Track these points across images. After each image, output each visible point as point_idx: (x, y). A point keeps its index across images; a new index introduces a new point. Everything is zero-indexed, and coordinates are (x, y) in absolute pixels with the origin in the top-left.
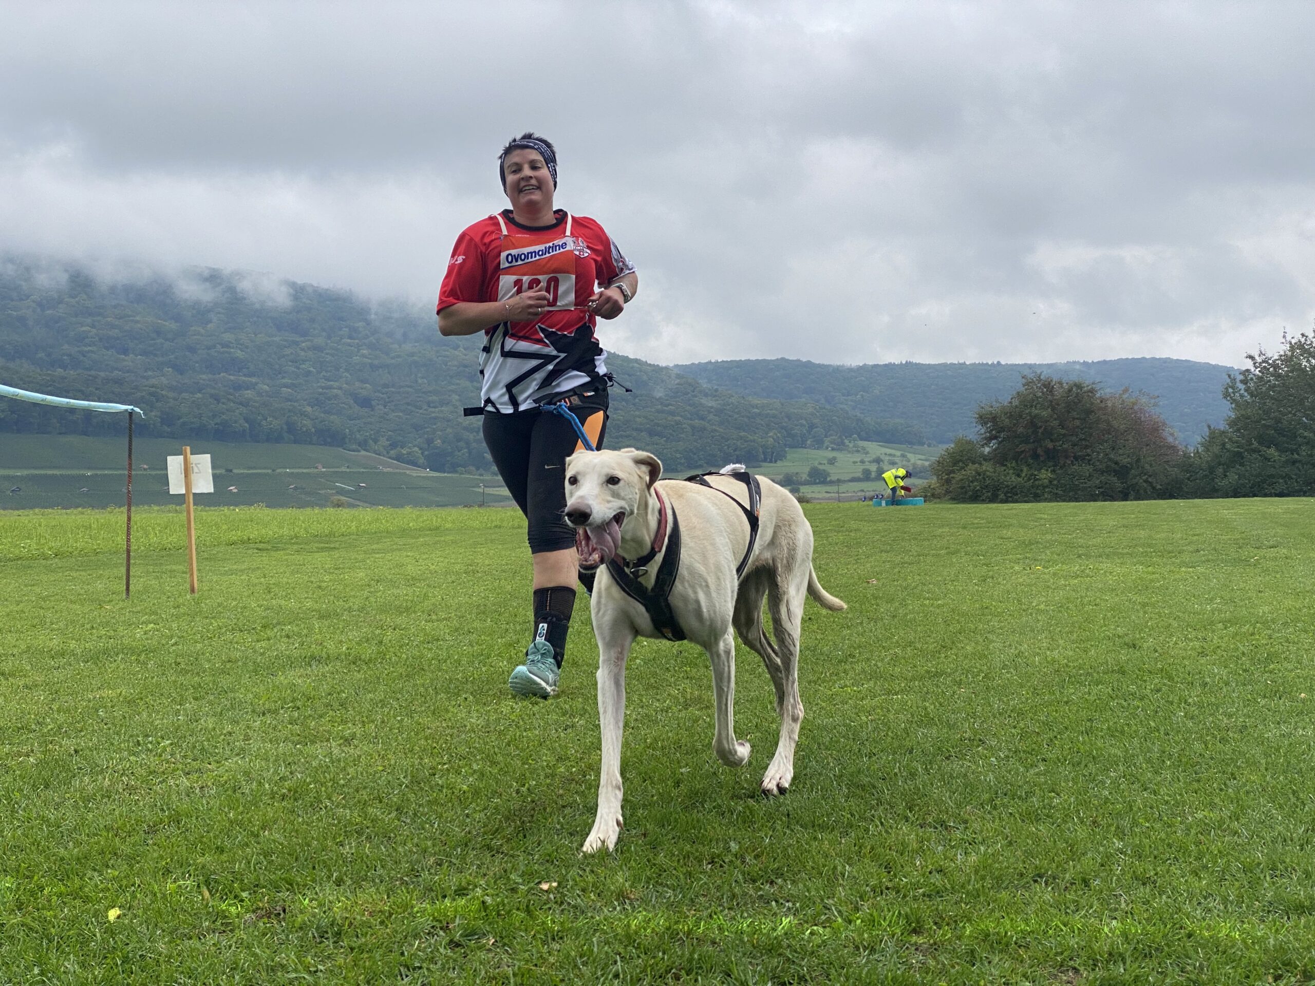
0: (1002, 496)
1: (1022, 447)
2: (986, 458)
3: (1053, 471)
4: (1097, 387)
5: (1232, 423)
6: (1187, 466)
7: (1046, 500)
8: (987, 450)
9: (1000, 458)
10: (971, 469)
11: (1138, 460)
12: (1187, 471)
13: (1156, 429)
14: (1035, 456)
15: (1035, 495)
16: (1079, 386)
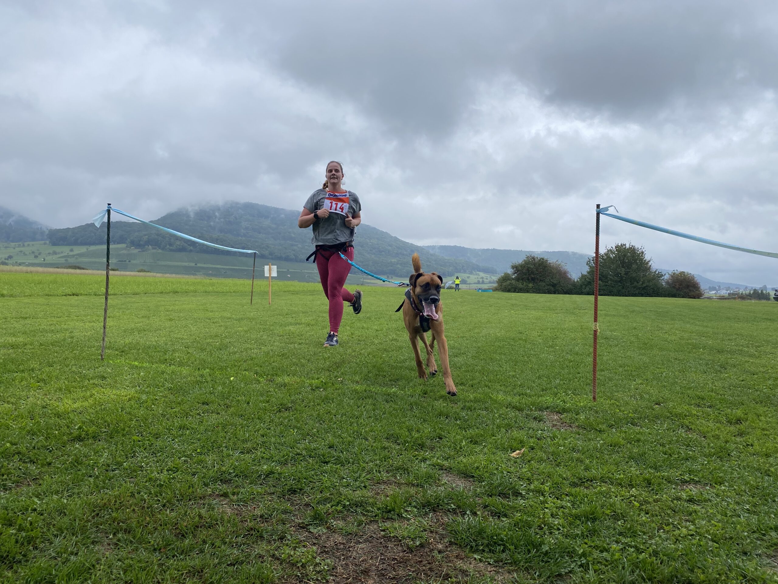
0: (517, 291)
1: (524, 276)
2: (513, 279)
3: (533, 284)
4: (548, 259)
5: (588, 273)
6: (574, 284)
7: (530, 293)
8: (513, 277)
9: (517, 279)
10: (508, 282)
11: (559, 282)
12: (574, 286)
13: (565, 273)
14: (528, 279)
15: (527, 291)
16: (543, 259)
